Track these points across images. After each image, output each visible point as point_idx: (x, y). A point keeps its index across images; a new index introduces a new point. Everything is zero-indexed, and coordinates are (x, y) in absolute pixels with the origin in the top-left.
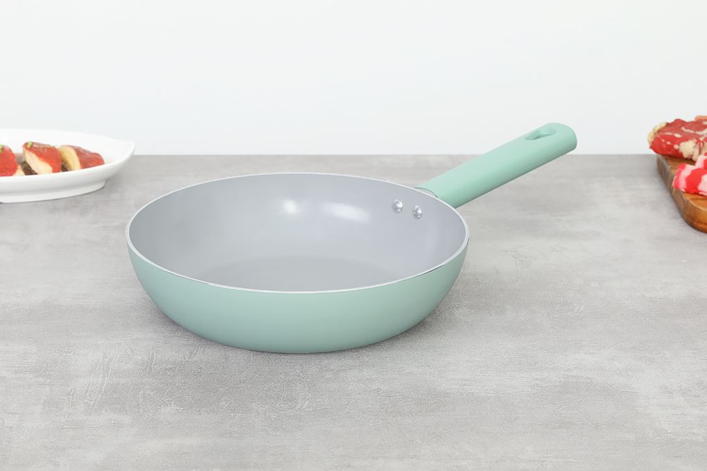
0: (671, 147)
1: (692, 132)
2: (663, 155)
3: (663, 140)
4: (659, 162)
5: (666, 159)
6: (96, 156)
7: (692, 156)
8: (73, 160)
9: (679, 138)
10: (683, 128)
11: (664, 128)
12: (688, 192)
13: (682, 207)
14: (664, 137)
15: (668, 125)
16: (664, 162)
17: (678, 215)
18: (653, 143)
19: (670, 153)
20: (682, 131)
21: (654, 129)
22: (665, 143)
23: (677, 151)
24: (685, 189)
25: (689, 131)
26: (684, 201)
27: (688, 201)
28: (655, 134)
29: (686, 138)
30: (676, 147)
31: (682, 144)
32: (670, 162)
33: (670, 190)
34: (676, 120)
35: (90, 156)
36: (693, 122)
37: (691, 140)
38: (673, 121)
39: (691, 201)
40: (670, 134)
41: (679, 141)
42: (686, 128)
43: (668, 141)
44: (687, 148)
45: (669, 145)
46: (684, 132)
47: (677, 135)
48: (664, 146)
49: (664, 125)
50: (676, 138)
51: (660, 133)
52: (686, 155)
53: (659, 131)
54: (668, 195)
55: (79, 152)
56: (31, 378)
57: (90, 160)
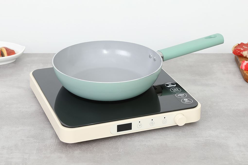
0: (240, 53)
1: (247, 48)
2: (237, 55)
3: (237, 51)
4: (235, 58)
5: (238, 57)
6: (12, 51)
7: (246, 56)
8: (5, 52)
9: (243, 50)
10: (244, 46)
11: (237, 46)
12: (245, 70)
13: (243, 75)
14: (237, 49)
15: (239, 45)
16: (238, 58)
17: (242, 77)
18: (234, 51)
19: (239, 55)
20: (243, 47)
21: (234, 46)
22: (238, 51)
23: (242, 54)
24: (244, 69)
25: (245, 47)
26: (244, 73)
27: (245, 73)
28: (234, 48)
29: (245, 50)
30: (241, 53)
31: (243, 52)
32: (239, 58)
33: (239, 68)
34: (241, 43)
35: (10, 51)
36: (247, 44)
37: (246, 51)
38: (240, 43)
39: (246, 73)
40: (239, 48)
41: (243, 51)
42: (245, 46)
43: (239, 51)
44: (245, 53)
45: (239, 52)
46: (244, 48)
47: (242, 49)
48: (237, 52)
49: (237, 45)
50: (241, 50)
51: (236, 48)
52: (244, 56)
53: (236, 47)
54: (238, 69)
55: (7, 49)
56: (32, 140)
57: (10, 52)
